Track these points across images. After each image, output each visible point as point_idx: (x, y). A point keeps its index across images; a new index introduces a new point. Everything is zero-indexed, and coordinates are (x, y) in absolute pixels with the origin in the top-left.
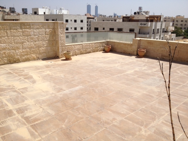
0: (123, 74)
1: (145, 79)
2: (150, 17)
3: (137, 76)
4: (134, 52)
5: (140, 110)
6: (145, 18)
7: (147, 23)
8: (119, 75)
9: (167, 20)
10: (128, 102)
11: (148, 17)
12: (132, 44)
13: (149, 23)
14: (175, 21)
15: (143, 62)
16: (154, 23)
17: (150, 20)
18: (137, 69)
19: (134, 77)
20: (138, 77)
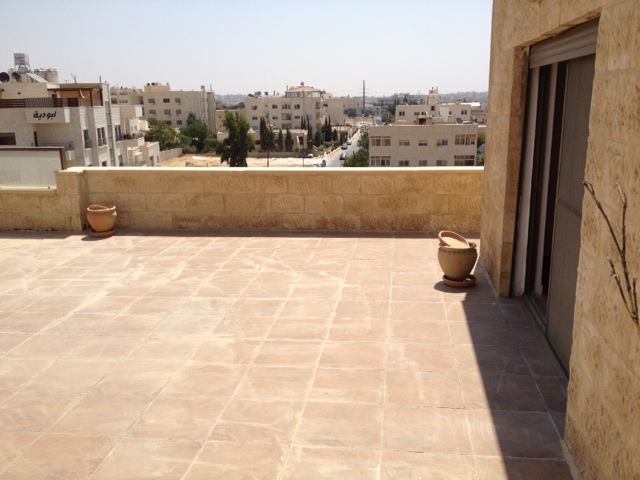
0: (70, 314)
1: (164, 313)
2: (64, 89)
3: (127, 308)
4: (70, 219)
5: (213, 434)
6: (47, 95)
7: (58, 109)
8: (57, 322)
9: (120, 98)
10: (152, 421)
11: (55, 90)
12: (55, 191)
13: (67, 111)
14: (146, 101)
15: (121, 250)
16: (82, 110)
17: (65, 102)
18: (114, 281)
19: (121, 315)
20: (135, 312)
